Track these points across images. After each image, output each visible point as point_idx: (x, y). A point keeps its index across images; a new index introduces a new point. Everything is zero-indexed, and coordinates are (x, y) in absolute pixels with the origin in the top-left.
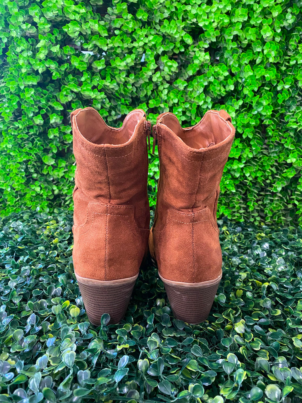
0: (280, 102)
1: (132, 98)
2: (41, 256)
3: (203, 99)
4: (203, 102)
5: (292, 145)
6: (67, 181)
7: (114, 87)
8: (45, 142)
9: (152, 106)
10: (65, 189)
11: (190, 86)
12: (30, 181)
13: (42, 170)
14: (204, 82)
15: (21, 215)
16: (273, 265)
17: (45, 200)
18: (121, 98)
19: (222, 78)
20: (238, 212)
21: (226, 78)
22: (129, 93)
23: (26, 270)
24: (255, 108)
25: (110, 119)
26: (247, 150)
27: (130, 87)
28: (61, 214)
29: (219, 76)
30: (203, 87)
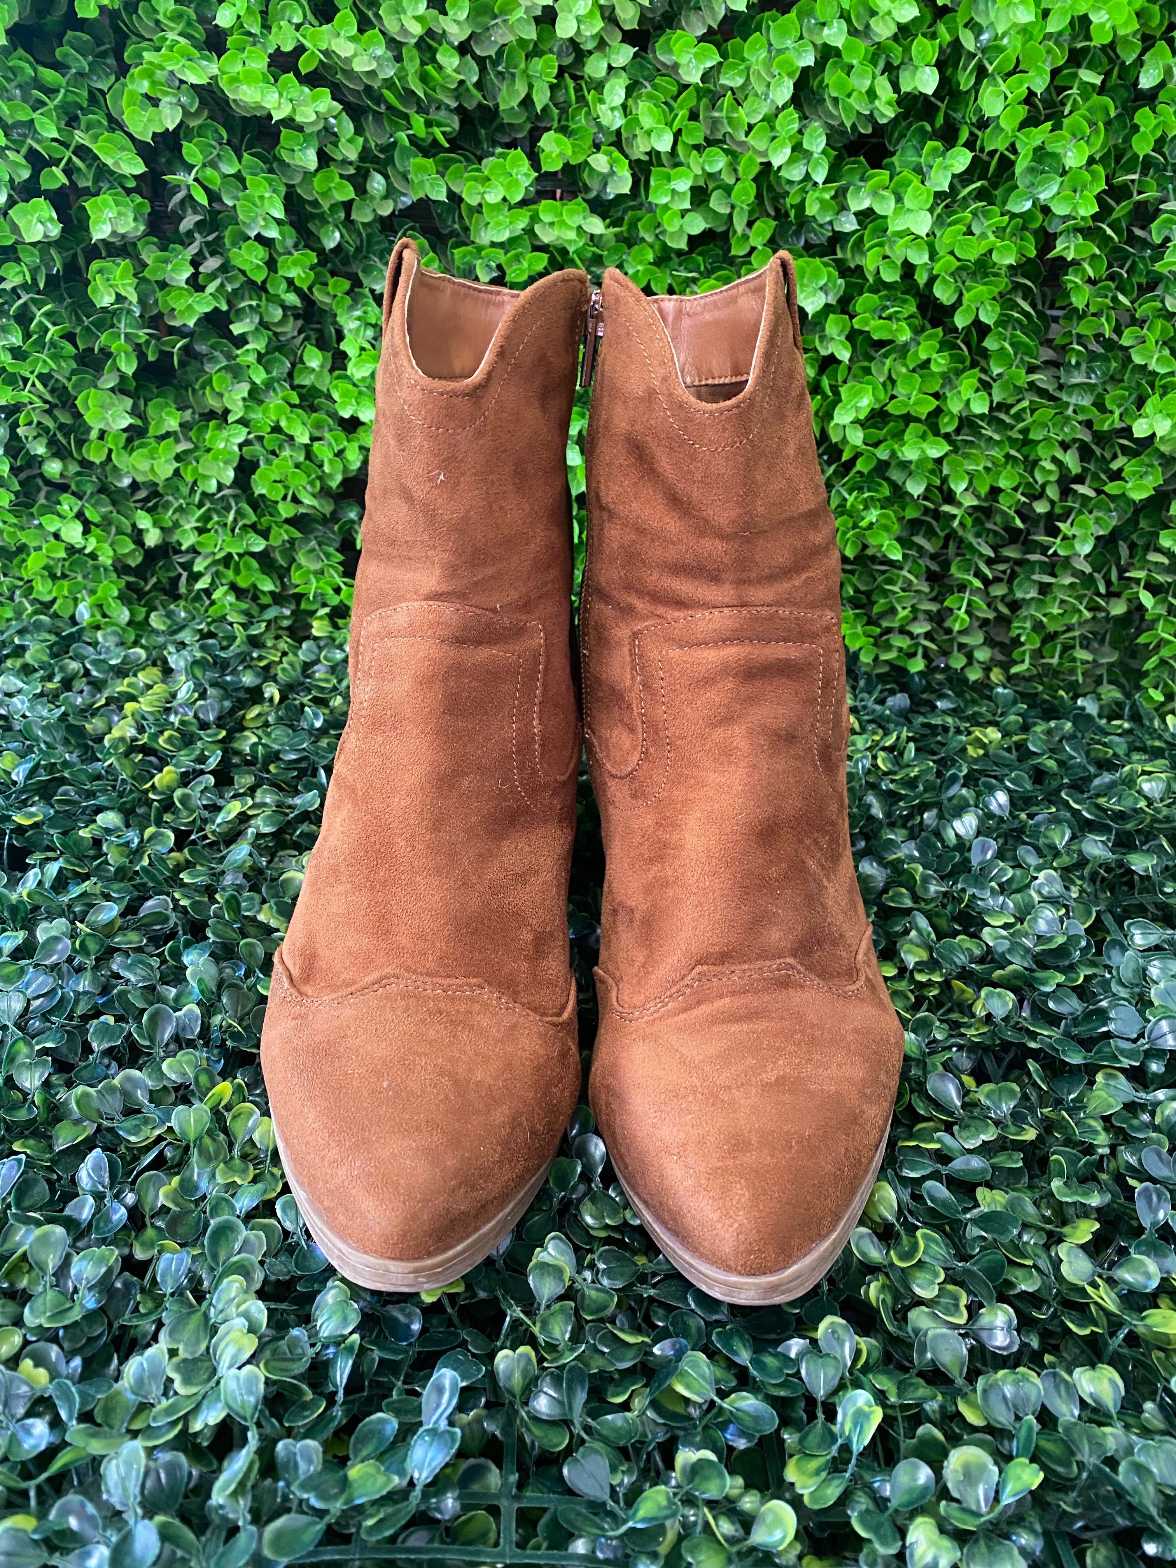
0: (1142, 147)
1: (460, 110)
2: (114, 857)
3: (791, 137)
4: (788, 151)
5: (1166, 352)
6: (192, 491)
7: (374, 66)
8: (80, 321)
9: (552, 164)
10: (188, 527)
11: (734, 66)
12: (39, 490)
13: (80, 443)
14: (799, 53)
15: (17, 641)
16: (1018, 896)
17: (106, 569)
18: (411, 112)
19: (883, 30)
20: (903, 631)
21: (904, 32)
22: (445, 88)
23: (56, 939)
24: (1021, 182)
25: (362, 216)
26: (968, 383)
27: (449, 60)
28: (180, 637)
29: (872, 22)
30: (790, 75)
